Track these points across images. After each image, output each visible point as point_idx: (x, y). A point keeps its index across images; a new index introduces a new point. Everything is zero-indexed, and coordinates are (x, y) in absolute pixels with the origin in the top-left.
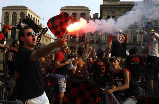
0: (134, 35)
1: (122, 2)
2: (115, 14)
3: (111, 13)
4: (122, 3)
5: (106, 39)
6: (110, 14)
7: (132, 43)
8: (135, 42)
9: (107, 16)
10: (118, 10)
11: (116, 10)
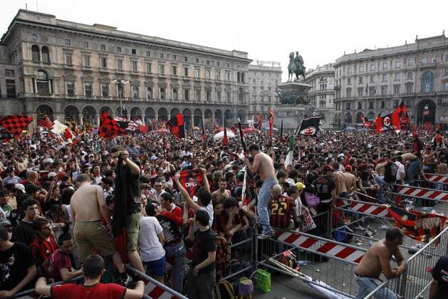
0: (88, 84)
1: (61, 21)
2: (48, 42)
3: (39, 38)
4: (60, 23)
5: (34, 91)
6: (38, 41)
7: (85, 98)
8: (90, 97)
9: (32, 45)
10: (54, 35)
11: (50, 34)
